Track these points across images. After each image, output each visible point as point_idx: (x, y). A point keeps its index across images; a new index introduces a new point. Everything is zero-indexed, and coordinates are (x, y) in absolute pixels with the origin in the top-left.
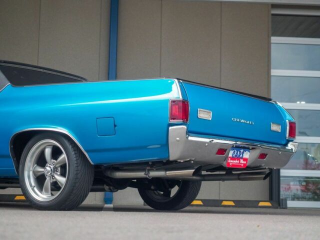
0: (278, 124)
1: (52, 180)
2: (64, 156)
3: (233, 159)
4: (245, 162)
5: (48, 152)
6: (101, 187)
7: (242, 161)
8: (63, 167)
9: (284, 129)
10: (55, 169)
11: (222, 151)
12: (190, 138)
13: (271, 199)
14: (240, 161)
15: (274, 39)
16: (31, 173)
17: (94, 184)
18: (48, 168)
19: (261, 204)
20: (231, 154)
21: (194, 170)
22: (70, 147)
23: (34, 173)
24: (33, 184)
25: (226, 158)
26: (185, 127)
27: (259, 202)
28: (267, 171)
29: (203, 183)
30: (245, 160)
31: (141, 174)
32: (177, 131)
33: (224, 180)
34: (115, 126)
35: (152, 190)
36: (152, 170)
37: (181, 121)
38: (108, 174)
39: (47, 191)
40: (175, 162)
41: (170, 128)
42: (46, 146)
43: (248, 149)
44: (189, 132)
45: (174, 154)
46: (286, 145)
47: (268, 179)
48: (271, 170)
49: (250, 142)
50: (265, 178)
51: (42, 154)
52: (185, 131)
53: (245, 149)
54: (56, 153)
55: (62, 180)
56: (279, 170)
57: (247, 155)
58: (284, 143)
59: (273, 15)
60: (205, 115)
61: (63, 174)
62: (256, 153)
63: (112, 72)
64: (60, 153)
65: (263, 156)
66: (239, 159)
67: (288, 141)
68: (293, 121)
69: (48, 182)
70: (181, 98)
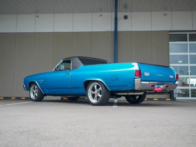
0: (172, 75)
1: (97, 96)
2: (100, 88)
3: (157, 88)
5: (95, 87)
6: (113, 97)
7: (160, 89)
8: (100, 91)
9: (174, 77)
10: (98, 92)
11: (153, 86)
12: (142, 82)
13: (170, 98)
15: (170, 43)
16: (90, 94)
17: (111, 96)
18: (96, 92)
19: (167, 99)
20: (156, 86)
21: (143, 93)
22: (102, 85)
23: (91, 93)
24: (91, 97)
25: (154, 88)
26: (140, 79)
27: (166, 99)
28: (169, 91)
29: (147, 95)
30: (161, 88)
31: (126, 94)
32: (138, 80)
33: (154, 94)
34: (117, 78)
35: (130, 97)
36: (130, 93)
37: (139, 77)
38: (115, 93)
39: (95, 99)
40: (137, 90)
41: (135, 79)
42: (95, 85)
43: (162, 85)
44: (142, 80)
45: (137, 88)
46: (175, 82)
47: (169, 94)
48: (170, 91)
49: (162, 82)
50: (168, 94)
51: (94, 87)
52: (140, 80)
53: (161, 84)
54: (98, 87)
55: (100, 96)
56: (173, 91)
57: (161, 86)
58: (174, 81)
59: (170, 34)
60: (147, 74)
61: (100, 94)
62: (165, 86)
63: (116, 60)
64: (99, 87)
65: (167, 87)
66: (159, 88)
67: (176, 81)
68: (177, 74)
69: (96, 96)
70: (138, 69)
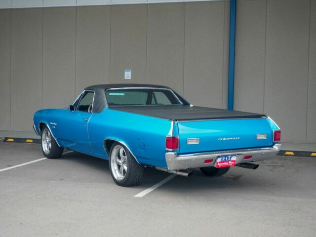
0: (263, 134)
4: (233, 163)
7: (230, 162)
11: (209, 161)
14: (228, 162)
20: (219, 160)
23: (116, 162)
25: (215, 163)
30: (234, 161)
32: (170, 155)
34: (144, 145)
37: (171, 150)
39: (121, 173)
41: (166, 153)
57: (234, 158)
58: (270, 145)
60: (193, 142)
62: (241, 157)
67: (274, 144)
69: (122, 169)
70: (171, 135)
